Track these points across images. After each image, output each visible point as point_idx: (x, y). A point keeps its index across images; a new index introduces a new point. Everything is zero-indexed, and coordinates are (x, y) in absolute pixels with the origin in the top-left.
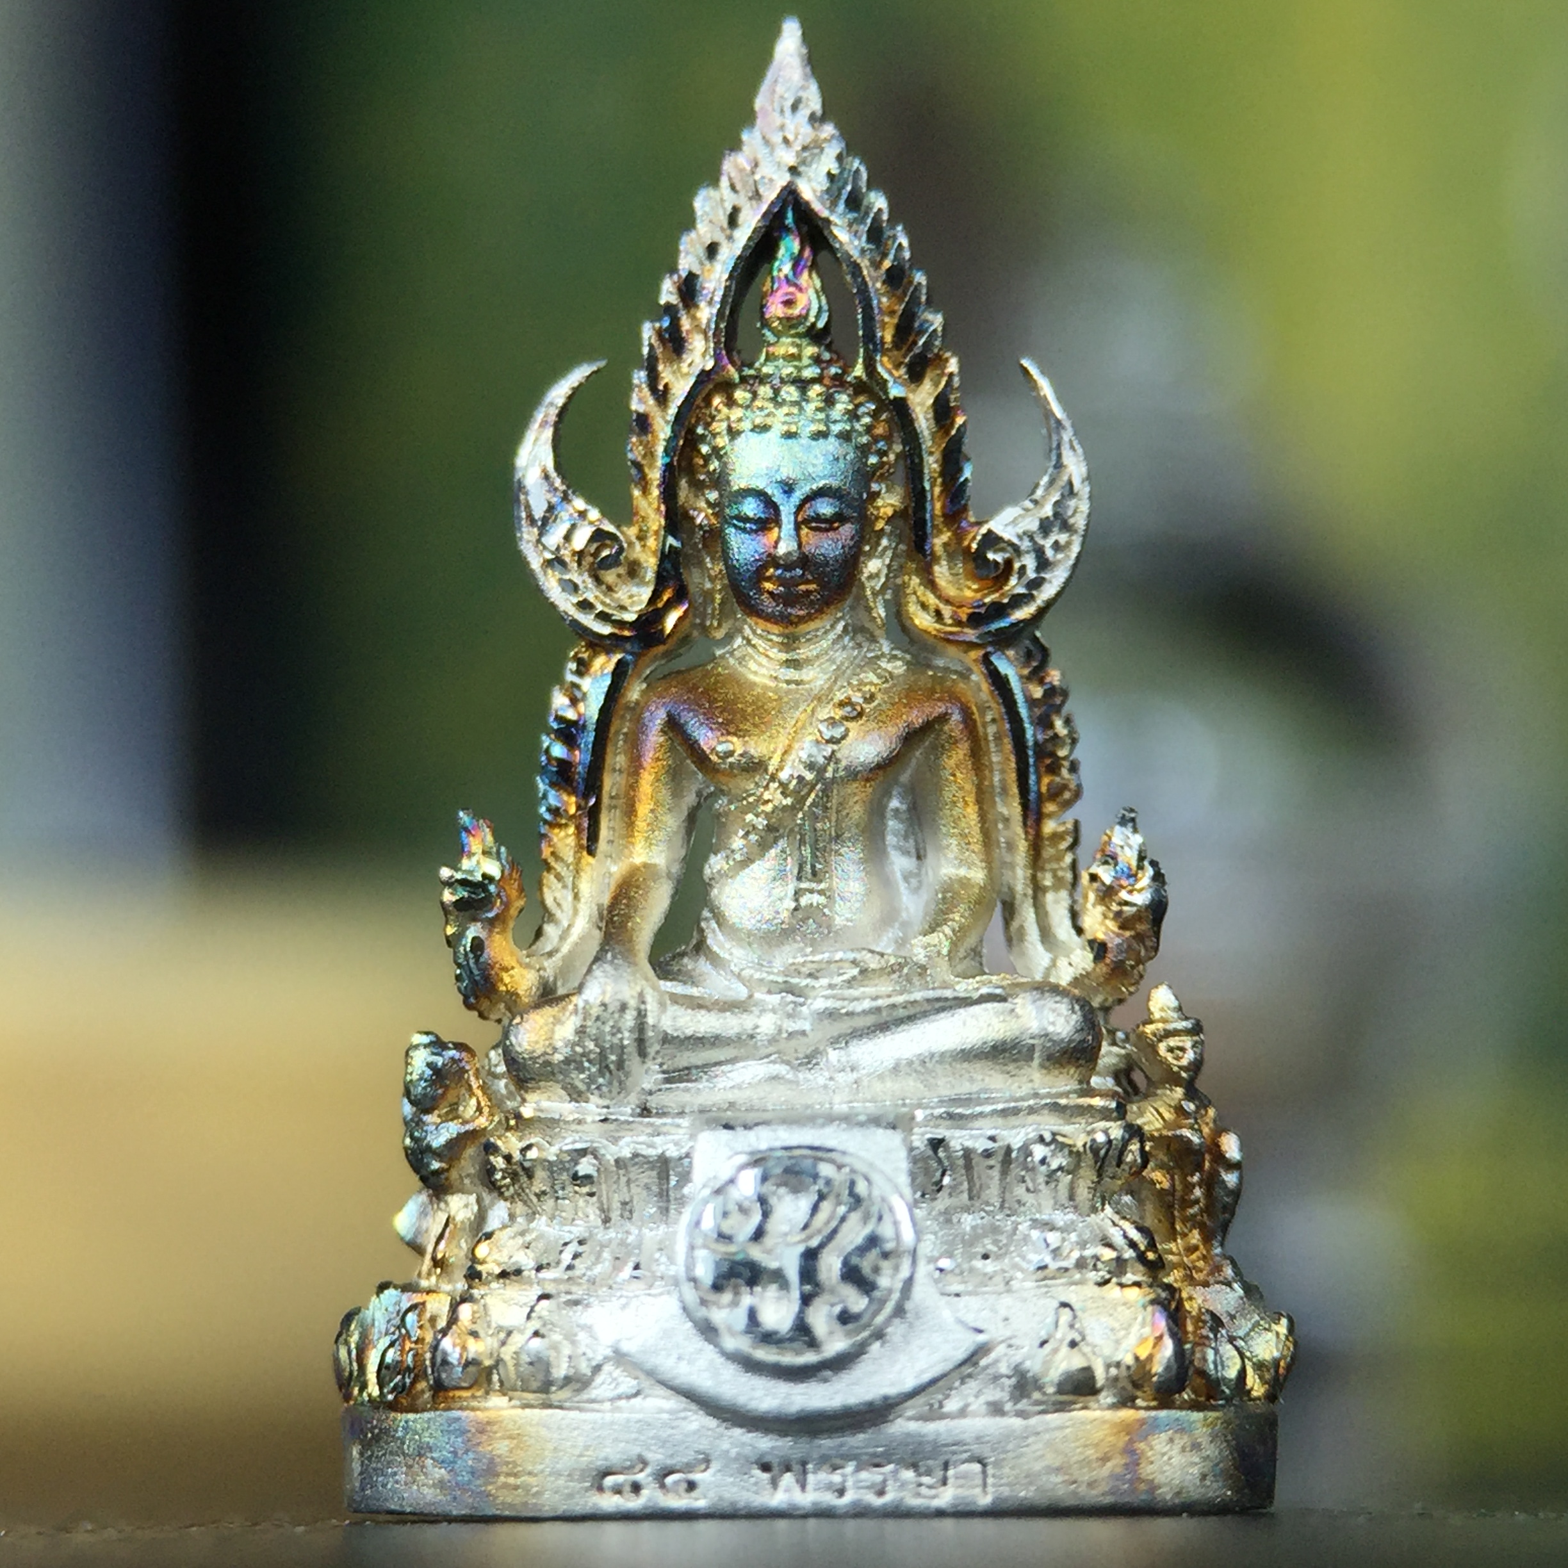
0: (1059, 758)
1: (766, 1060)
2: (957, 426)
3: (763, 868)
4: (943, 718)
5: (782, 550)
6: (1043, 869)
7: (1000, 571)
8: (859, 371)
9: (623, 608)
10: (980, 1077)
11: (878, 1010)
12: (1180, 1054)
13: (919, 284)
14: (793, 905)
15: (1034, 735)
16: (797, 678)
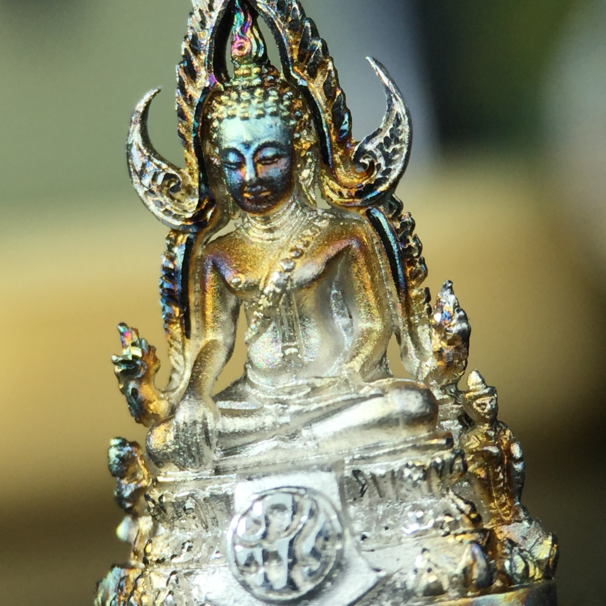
0: (413, 257)
1: (272, 439)
2: (337, 97)
3: (266, 337)
4: (348, 248)
5: (247, 178)
6: (413, 314)
7: (367, 168)
8: (282, 77)
9: (185, 211)
10: (376, 436)
11: (320, 408)
12: (484, 407)
13: (307, 27)
14: (282, 355)
15: (398, 247)
16: (272, 237)
